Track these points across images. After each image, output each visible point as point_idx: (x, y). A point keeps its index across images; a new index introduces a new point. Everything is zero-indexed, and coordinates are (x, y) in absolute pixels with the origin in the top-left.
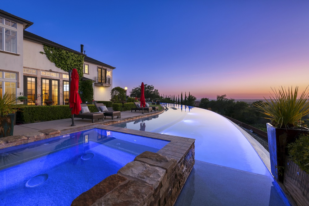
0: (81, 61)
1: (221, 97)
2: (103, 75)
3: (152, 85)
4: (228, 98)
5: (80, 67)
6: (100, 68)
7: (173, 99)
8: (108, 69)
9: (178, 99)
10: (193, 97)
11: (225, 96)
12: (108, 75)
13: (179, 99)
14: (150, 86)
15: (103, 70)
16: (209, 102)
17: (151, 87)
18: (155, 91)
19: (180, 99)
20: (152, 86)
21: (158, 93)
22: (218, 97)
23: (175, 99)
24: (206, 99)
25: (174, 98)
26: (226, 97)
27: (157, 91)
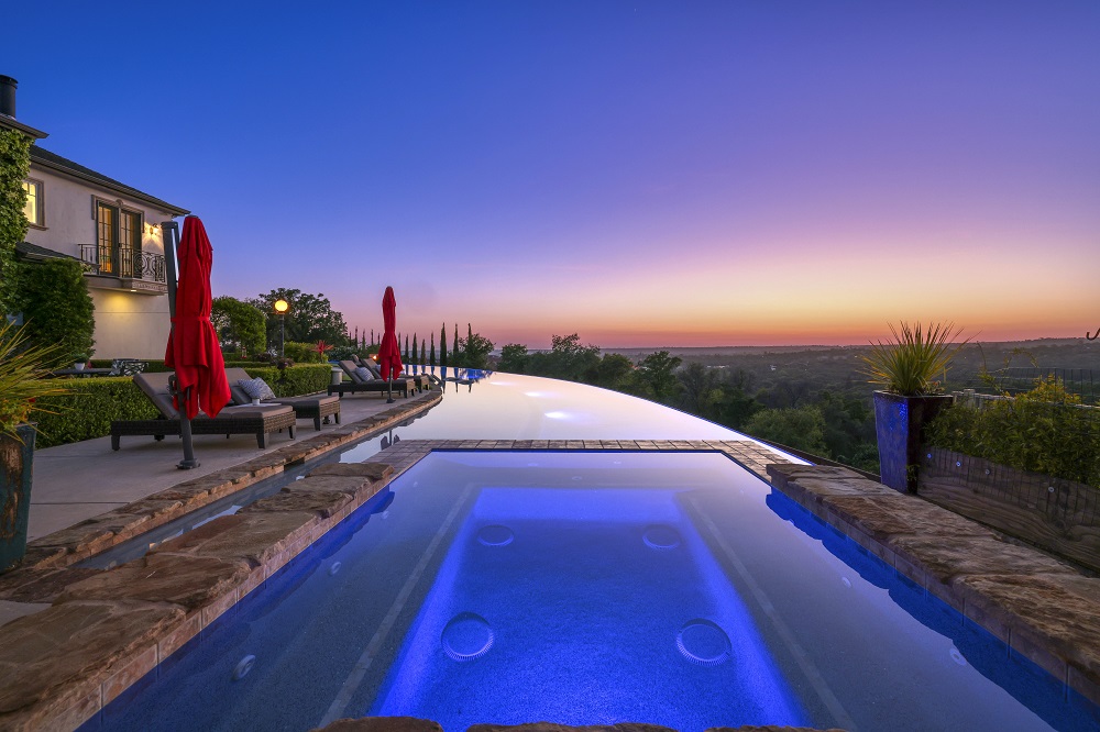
0: (12, 162)
1: (564, 341)
2: (125, 238)
3: (320, 295)
4: (584, 343)
5: (8, 188)
6: (104, 205)
7: (410, 349)
8: (147, 212)
9: (428, 348)
10: (481, 342)
11: (575, 337)
12: (152, 241)
13: (433, 348)
14: (311, 297)
15: (122, 216)
16: (528, 358)
17: (317, 302)
18: (329, 317)
19: (438, 348)
20: (321, 299)
21: (342, 326)
22: (557, 342)
23: (419, 349)
24: (519, 348)
25: (415, 345)
26: (578, 342)
27: (336, 318)
